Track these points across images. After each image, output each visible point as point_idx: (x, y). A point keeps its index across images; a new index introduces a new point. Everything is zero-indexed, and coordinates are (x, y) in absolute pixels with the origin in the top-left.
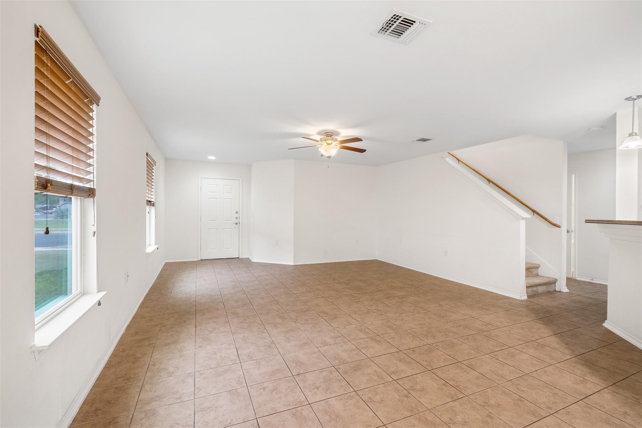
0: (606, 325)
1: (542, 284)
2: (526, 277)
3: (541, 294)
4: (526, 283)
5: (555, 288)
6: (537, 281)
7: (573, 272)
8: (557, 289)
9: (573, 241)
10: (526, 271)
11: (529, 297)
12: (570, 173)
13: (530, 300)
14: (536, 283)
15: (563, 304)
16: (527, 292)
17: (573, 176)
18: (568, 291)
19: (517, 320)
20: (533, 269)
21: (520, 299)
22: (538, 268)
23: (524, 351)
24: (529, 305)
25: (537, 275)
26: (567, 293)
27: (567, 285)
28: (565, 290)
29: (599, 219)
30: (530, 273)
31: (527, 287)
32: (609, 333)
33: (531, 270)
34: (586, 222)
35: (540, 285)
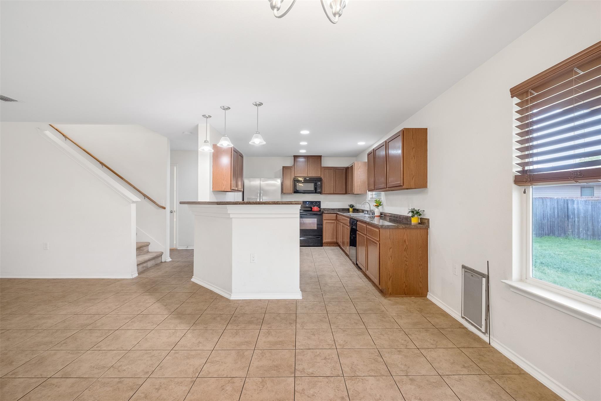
0: (193, 280)
1: (151, 259)
2: (136, 256)
3: (150, 268)
4: (137, 261)
5: (162, 260)
6: (147, 257)
7: (175, 244)
8: (163, 261)
9: (175, 220)
10: (137, 251)
11: (139, 273)
12: (172, 165)
13: (140, 276)
14: (145, 260)
15: (166, 272)
16: (138, 270)
17: (175, 168)
18: (171, 260)
19: (126, 300)
20: (144, 247)
21: (132, 278)
22: (148, 245)
23: (129, 328)
24: (138, 281)
25: (148, 252)
26: (170, 262)
27: (170, 255)
28: (169, 259)
29: (192, 201)
30: (142, 251)
31: (138, 265)
32: (195, 284)
33: (141, 248)
34: (180, 204)
35: (149, 260)
